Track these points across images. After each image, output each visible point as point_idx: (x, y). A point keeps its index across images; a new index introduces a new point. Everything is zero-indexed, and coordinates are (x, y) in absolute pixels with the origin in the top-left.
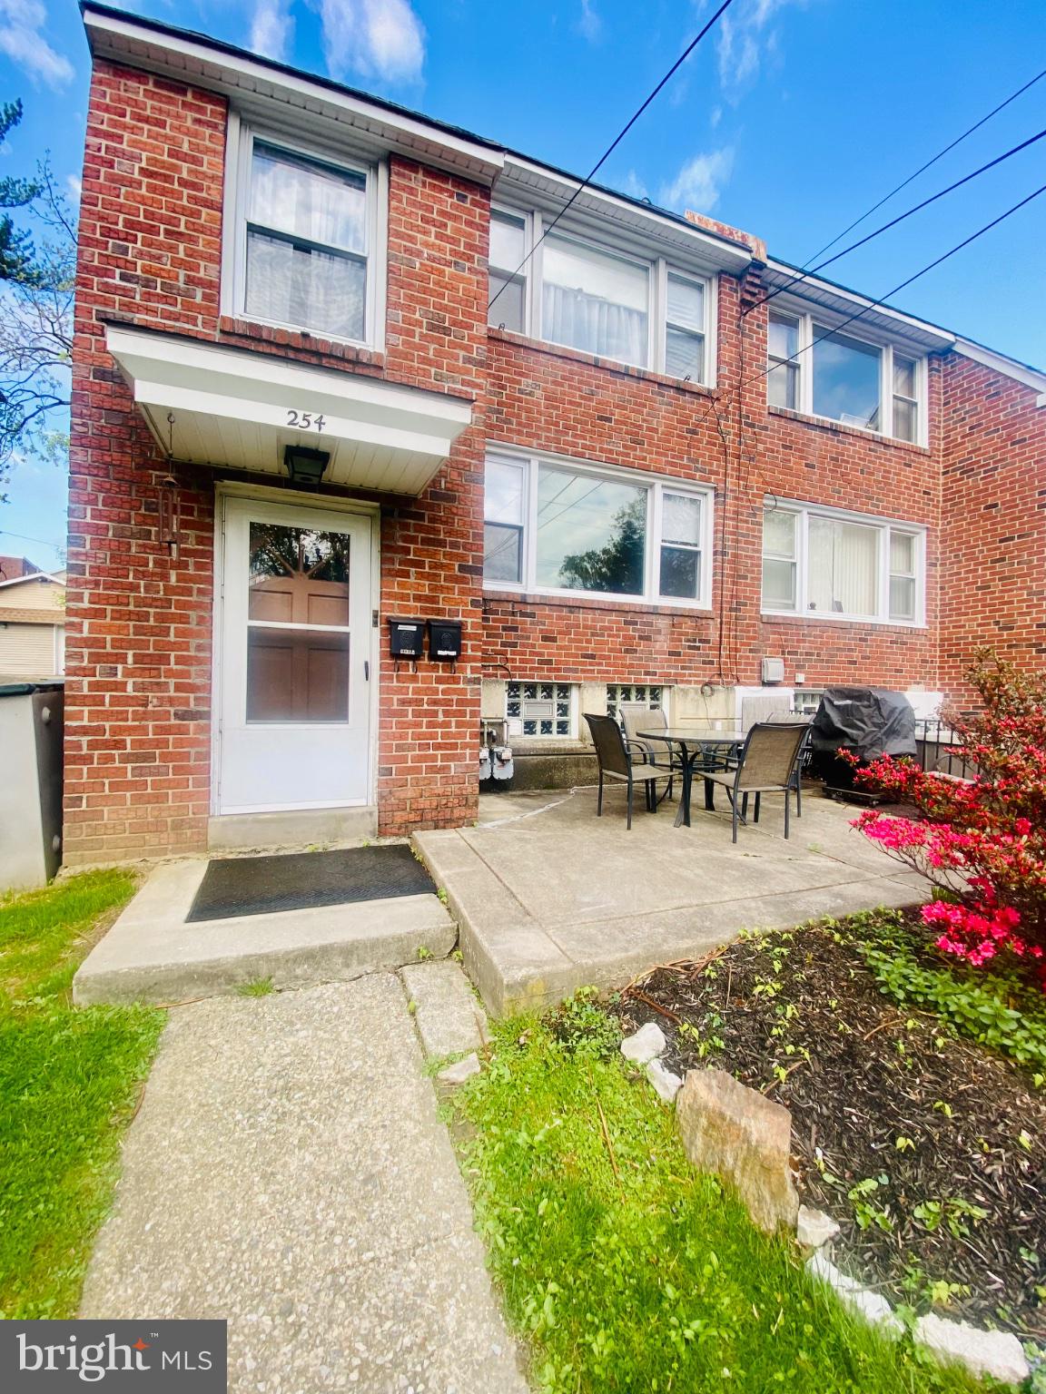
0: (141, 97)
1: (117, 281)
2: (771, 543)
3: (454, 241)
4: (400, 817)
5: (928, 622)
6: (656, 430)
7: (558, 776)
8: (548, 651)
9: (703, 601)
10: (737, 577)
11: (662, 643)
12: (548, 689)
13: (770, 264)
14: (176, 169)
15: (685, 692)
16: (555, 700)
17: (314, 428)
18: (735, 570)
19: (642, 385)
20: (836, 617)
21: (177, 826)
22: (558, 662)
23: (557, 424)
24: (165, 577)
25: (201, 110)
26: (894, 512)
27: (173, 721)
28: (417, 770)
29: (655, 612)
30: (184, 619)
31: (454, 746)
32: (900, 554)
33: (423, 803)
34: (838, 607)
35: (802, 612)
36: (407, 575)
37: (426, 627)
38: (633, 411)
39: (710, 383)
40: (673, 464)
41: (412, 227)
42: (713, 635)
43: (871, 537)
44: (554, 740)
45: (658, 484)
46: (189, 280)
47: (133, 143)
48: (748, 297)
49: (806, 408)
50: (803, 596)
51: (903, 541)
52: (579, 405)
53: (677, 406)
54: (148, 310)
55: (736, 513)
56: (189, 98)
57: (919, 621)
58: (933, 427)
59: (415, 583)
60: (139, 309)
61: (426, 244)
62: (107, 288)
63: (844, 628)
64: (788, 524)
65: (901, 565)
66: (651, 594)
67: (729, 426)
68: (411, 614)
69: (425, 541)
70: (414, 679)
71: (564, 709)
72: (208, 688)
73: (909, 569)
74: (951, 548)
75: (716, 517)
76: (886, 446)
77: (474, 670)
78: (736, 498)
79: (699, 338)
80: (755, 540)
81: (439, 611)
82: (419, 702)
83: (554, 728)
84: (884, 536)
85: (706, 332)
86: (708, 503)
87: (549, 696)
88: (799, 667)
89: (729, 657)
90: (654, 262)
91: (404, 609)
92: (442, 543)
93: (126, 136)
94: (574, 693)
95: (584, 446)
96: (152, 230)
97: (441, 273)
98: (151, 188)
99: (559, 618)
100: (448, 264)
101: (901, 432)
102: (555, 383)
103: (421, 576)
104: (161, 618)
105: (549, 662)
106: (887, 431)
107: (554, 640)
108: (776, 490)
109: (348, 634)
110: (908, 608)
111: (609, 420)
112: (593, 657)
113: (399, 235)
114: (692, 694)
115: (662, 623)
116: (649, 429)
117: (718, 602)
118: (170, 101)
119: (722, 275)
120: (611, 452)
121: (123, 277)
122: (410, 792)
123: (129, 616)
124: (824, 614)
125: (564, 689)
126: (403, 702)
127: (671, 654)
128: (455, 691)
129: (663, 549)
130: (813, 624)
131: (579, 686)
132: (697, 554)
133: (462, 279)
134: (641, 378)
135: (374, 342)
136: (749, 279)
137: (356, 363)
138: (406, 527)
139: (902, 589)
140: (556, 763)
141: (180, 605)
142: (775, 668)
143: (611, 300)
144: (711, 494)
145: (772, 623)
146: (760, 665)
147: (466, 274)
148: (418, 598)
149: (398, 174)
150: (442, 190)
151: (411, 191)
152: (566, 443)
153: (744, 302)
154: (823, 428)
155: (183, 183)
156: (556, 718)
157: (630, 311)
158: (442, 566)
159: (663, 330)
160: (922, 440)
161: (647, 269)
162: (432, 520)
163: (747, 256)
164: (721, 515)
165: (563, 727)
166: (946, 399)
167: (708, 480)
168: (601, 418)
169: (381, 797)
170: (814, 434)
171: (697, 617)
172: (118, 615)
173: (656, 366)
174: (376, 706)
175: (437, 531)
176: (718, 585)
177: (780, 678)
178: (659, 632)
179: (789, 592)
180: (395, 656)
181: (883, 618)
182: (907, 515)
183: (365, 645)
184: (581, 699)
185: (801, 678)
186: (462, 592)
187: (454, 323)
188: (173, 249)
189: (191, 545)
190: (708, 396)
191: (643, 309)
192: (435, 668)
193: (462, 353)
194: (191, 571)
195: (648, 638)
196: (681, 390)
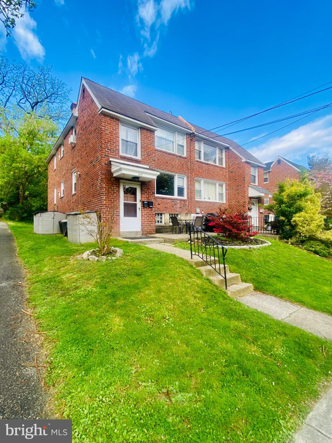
0: (108, 120)
1: (107, 150)
2: (197, 186)
3: (150, 141)
4: (145, 233)
5: (226, 202)
6: (176, 165)
7: (161, 231)
8: (159, 207)
9: (185, 197)
10: (191, 193)
11: (178, 206)
12: (158, 214)
13: (195, 133)
14: (113, 132)
15: (183, 215)
16: (160, 216)
17: (141, 176)
18: (191, 191)
19: (173, 156)
20: (209, 201)
21: (116, 232)
22: (161, 209)
23: (159, 164)
24: (114, 195)
25: (116, 122)
26: (219, 180)
27: (115, 216)
28: (147, 225)
29: (177, 199)
30: (117, 201)
31: (152, 222)
32: (221, 188)
33: (148, 231)
34: (209, 199)
35: (203, 200)
36: (145, 194)
37: (148, 202)
38: (172, 161)
39: (185, 155)
40: (179, 171)
41: (144, 139)
42: (187, 204)
43: (215, 184)
44: (160, 224)
45: (177, 175)
46: (116, 149)
47: (108, 128)
48: (192, 139)
49: (202, 160)
50: (203, 197)
51: (221, 185)
52: (163, 160)
53: (180, 160)
54: (111, 154)
55: (190, 180)
56: (114, 120)
57: (224, 202)
58: (226, 163)
59: (145, 195)
60: (109, 154)
61: (146, 142)
62: (106, 151)
63: (210, 203)
64: (199, 182)
65: (221, 190)
66: (176, 196)
67: (189, 164)
68: (146, 200)
69: (147, 189)
70: (146, 211)
71: (161, 218)
72: (119, 212)
73: (222, 191)
74: (229, 187)
75: (187, 181)
76: (217, 167)
77: (154, 209)
78: (190, 178)
79: (183, 146)
80: (194, 186)
81: (149, 200)
82: (147, 214)
83: (160, 222)
84: (217, 184)
85: (184, 145)
86: (185, 178)
87: (158, 216)
88: (203, 210)
89: (190, 208)
90: (175, 132)
91: (145, 199)
92: (149, 189)
93: (107, 127)
94: (163, 215)
95: (164, 168)
96: (111, 142)
97: (148, 146)
98: (110, 135)
99: (161, 200)
100: (149, 144)
101: (220, 164)
102: (158, 156)
103: (147, 194)
104: (114, 201)
105: (159, 209)
106: (217, 164)
107: (160, 205)
108: (197, 175)
109: (136, 204)
110: (222, 199)
111: (168, 163)
112: (167, 208)
113: (143, 140)
114: (184, 215)
115: (178, 202)
116: (175, 165)
117: (188, 197)
118: (112, 121)
119: (187, 134)
120: (168, 169)
121: (108, 149)
122: (146, 229)
123: (110, 200)
124: (207, 200)
125: (161, 214)
126: (145, 214)
127: (180, 208)
128: (152, 213)
129: (178, 187)
130: (205, 202)
131: (164, 214)
132: (184, 188)
133: (151, 147)
134: (174, 155)
135: (139, 157)
136: (192, 136)
137: (138, 161)
138: (144, 186)
139: (221, 195)
140: (160, 228)
141: (116, 199)
142: (198, 210)
143: (167, 139)
144: (186, 177)
145: (198, 202)
146: (196, 210)
147: (152, 146)
148: (146, 198)
149: (142, 131)
150: (148, 133)
151: (144, 133)
152: (161, 167)
153: (191, 140)
154: (206, 164)
155: (114, 134)
156: (160, 220)
157: (170, 141)
158: (150, 193)
159: (177, 145)
160: (224, 166)
161: (173, 133)
162: (148, 185)
163: (191, 132)
164: (188, 181)
165: (161, 222)
166: (228, 158)
167: (185, 174)
168: (167, 163)
169: (142, 229)
170: (204, 165)
171: (184, 201)
172: (108, 200)
173: (175, 152)
174: (141, 215)
175: (149, 187)
176: (188, 194)
177: (199, 212)
178: (178, 203)
179: (200, 196)
180: (144, 207)
181: (217, 201)
182: (221, 180)
183: (139, 205)
184: (165, 216)
185: (203, 212)
186: (152, 197)
187: (150, 154)
188: (114, 145)
189: (117, 190)
190: (185, 158)
191: (173, 140)
192: (149, 209)
193: (152, 159)
194: (117, 194)
195: (176, 205)
196: (180, 157)
